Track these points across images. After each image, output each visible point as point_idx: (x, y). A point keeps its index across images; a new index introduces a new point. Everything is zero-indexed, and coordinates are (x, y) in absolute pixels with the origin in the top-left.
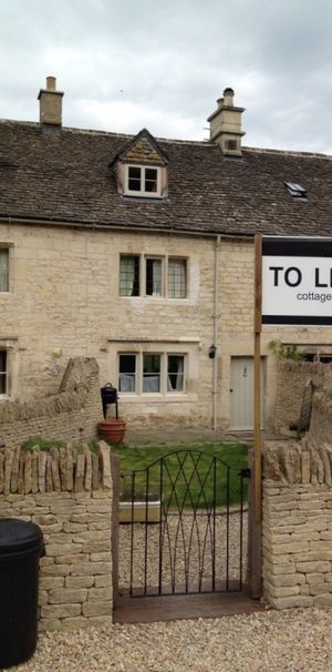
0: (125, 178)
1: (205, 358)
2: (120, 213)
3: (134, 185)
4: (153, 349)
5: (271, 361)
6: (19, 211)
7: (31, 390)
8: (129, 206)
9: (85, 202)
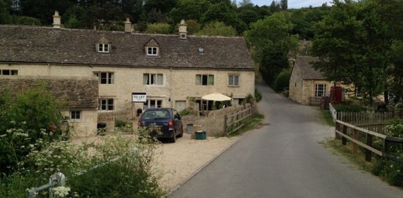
0: (147, 51)
1: (168, 101)
2: (145, 62)
3: (150, 53)
4: (153, 99)
5: (187, 102)
6: (116, 63)
7: (119, 109)
8: (148, 59)
9: (135, 59)
